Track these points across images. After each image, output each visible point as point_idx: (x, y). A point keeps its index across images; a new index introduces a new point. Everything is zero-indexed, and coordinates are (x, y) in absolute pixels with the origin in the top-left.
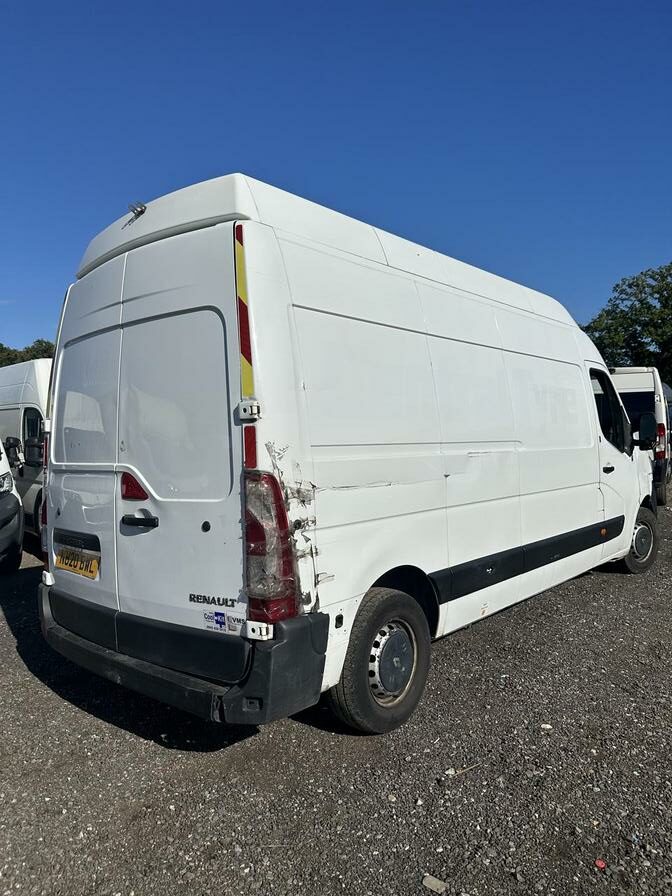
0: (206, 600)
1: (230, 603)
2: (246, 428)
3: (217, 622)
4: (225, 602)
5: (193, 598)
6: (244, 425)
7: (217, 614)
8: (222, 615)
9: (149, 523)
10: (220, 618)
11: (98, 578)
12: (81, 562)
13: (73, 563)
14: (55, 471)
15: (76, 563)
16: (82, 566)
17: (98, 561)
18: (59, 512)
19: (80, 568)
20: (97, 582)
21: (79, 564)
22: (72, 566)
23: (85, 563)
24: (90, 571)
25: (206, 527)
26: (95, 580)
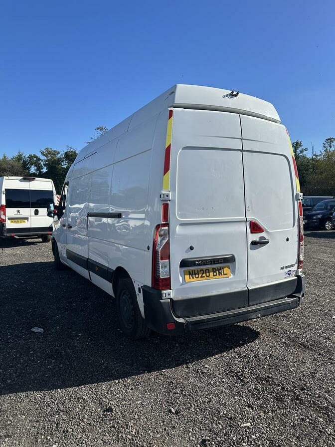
2: (299, 202)
3: (288, 274)
4: (292, 266)
5: (282, 268)
7: (289, 271)
8: (291, 271)
10: (290, 273)
11: (232, 276)
12: (214, 272)
13: (204, 275)
14: (183, 224)
15: (208, 274)
16: (215, 274)
17: (229, 267)
18: (192, 248)
19: (214, 276)
20: (231, 279)
21: (211, 274)
22: (204, 277)
23: (217, 272)
24: (224, 274)
25: (287, 240)
26: (230, 277)
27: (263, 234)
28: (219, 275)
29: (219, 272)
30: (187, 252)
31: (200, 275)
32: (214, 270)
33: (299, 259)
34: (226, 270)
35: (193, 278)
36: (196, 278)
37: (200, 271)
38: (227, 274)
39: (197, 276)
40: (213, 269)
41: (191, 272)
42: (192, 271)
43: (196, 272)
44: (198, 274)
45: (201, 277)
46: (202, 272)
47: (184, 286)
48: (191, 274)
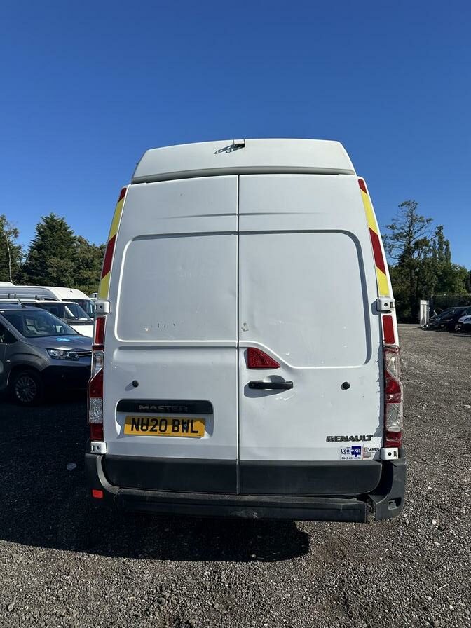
0: (344, 439)
1: (367, 438)
2: (384, 316)
3: (353, 453)
4: (363, 438)
5: (329, 439)
6: (382, 315)
7: (353, 448)
8: (360, 447)
9: (279, 386)
10: (356, 451)
11: (206, 436)
12: (174, 426)
13: (157, 428)
14: (124, 348)
15: (163, 428)
16: (176, 428)
17: (203, 422)
18: (135, 384)
19: (173, 431)
20: (204, 440)
21: (170, 428)
22: (156, 431)
23: (181, 426)
24: (192, 432)
25: (346, 386)
26: (202, 438)
27: (277, 372)
28: (183, 431)
29: (183, 427)
30: (128, 389)
31: (150, 428)
32: (176, 423)
33: (385, 428)
34: (197, 425)
35: (137, 430)
36: (142, 430)
37: (152, 421)
38: (197, 432)
39: (144, 428)
40: (174, 421)
41: (137, 422)
42: (139, 419)
43: (145, 422)
44: (147, 426)
45: (152, 430)
46: (154, 422)
47: (121, 440)
48: (136, 424)
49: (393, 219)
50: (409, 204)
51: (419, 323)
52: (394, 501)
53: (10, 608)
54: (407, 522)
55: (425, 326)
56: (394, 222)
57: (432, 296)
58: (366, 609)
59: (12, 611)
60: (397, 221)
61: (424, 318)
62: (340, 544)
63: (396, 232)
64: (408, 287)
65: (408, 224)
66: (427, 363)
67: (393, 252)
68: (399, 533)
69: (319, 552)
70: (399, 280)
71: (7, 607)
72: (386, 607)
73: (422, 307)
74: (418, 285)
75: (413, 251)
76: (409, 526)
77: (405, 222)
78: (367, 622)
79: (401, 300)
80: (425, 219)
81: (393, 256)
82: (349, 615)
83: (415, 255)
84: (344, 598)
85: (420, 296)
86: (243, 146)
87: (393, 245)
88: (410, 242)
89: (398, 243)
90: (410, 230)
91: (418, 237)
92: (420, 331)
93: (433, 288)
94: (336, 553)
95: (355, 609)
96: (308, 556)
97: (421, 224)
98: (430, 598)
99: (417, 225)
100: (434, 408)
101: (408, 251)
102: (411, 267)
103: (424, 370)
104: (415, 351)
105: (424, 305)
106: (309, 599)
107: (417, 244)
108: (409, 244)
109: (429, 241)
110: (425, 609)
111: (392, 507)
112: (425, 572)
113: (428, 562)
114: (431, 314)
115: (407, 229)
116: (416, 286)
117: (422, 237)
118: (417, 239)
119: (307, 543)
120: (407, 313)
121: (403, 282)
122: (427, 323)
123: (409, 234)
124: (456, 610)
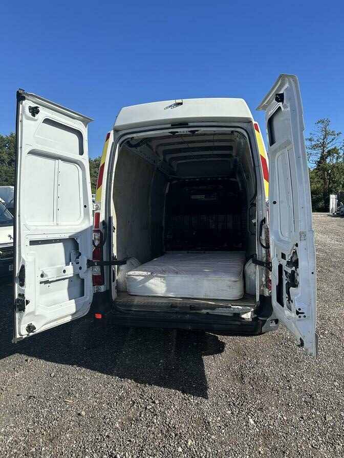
49: (311, 134)
50: (323, 122)
51: (329, 212)
52: (274, 321)
53: (52, 375)
54: (289, 337)
55: (333, 214)
56: (312, 135)
57: (339, 191)
58: (253, 380)
59: (54, 377)
60: (314, 135)
61: (333, 208)
62: (244, 348)
63: (314, 143)
64: (322, 185)
65: (322, 137)
66: (328, 241)
67: (311, 158)
68: (282, 344)
69: (230, 352)
70: (316, 180)
71: (50, 375)
72: (265, 379)
73: (331, 200)
74: (330, 183)
75: (326, 158)
76: (290, 340)
77: (321, 135)
78: (252, 386)
79: (317, 194)
80: (336, 133)
81: (311, 162)
82: (243, 383)
83: (328, 160)
84: (241, 375)
85: (330, 192)
86: (181, 104)
87: (311, 154)
88: (324, 151)
89: (315, 152)
90: (324, 142)
91: (330, 147)
92: (330, 218)
93: (341, 186)
94: (241, 353)
95: (246, 380)
96: (223, 354)
97: (333, 137)
98: (292, 376)
99: (330, 138)
100: (325, 271)
101: (323, 158)
102: (325, 170)
103: (325, 246)
104: (321, 233)
105: (333, 199)
106: (221, 375)
107: (329, 152)
108: (323, 153)
109: (338, 150)
110: (288, 381)
111: (273, 324)
112: (293, 364)
113: (296, 358)
114: (338, 205)
115: (322, 141)
116: (328, 184)
117: (333, 147)
118: (329, 148)
119: (223, 347)
120: (321, 204)
121: (318, 181)
122: (335, 212)
123: (323, 145)
124: (307, 382)
